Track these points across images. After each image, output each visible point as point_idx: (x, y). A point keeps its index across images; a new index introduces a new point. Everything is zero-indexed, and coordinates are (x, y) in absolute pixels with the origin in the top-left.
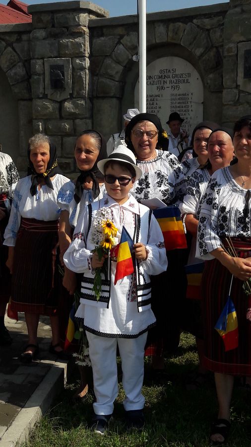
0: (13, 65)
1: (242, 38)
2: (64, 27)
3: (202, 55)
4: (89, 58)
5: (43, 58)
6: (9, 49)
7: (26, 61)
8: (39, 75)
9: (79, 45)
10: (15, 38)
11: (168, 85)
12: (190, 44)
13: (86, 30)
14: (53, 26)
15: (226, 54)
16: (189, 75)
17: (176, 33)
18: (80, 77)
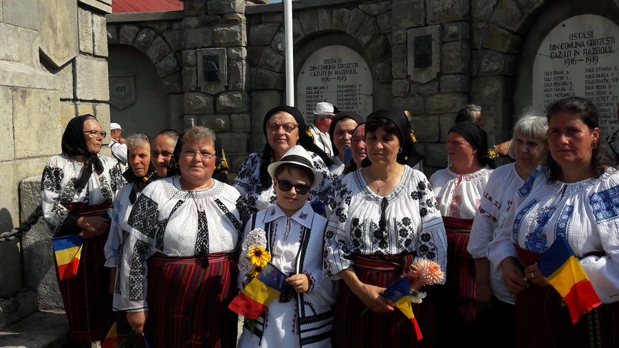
0: (163, 56)
1: (412, 24)
2: (219, 15)
3: (369, 43)
4: (246, 47)
5: (195, 49)
6: (159, 38)
7: (177, 51)
8: (192, 66)
9: (235, 34)
10: (166, 27)
11: (334, 75)
12: (356, 31)
13: (243, 17)
14: (207, 13)
15: (394, 41)
16: (356, 64)
17: (341, 20)
18: (236, 67)
